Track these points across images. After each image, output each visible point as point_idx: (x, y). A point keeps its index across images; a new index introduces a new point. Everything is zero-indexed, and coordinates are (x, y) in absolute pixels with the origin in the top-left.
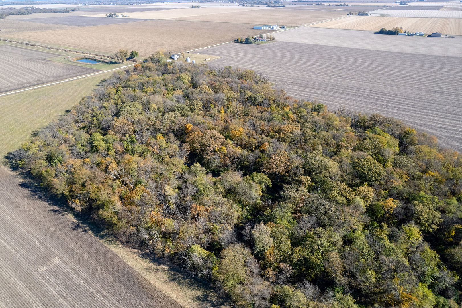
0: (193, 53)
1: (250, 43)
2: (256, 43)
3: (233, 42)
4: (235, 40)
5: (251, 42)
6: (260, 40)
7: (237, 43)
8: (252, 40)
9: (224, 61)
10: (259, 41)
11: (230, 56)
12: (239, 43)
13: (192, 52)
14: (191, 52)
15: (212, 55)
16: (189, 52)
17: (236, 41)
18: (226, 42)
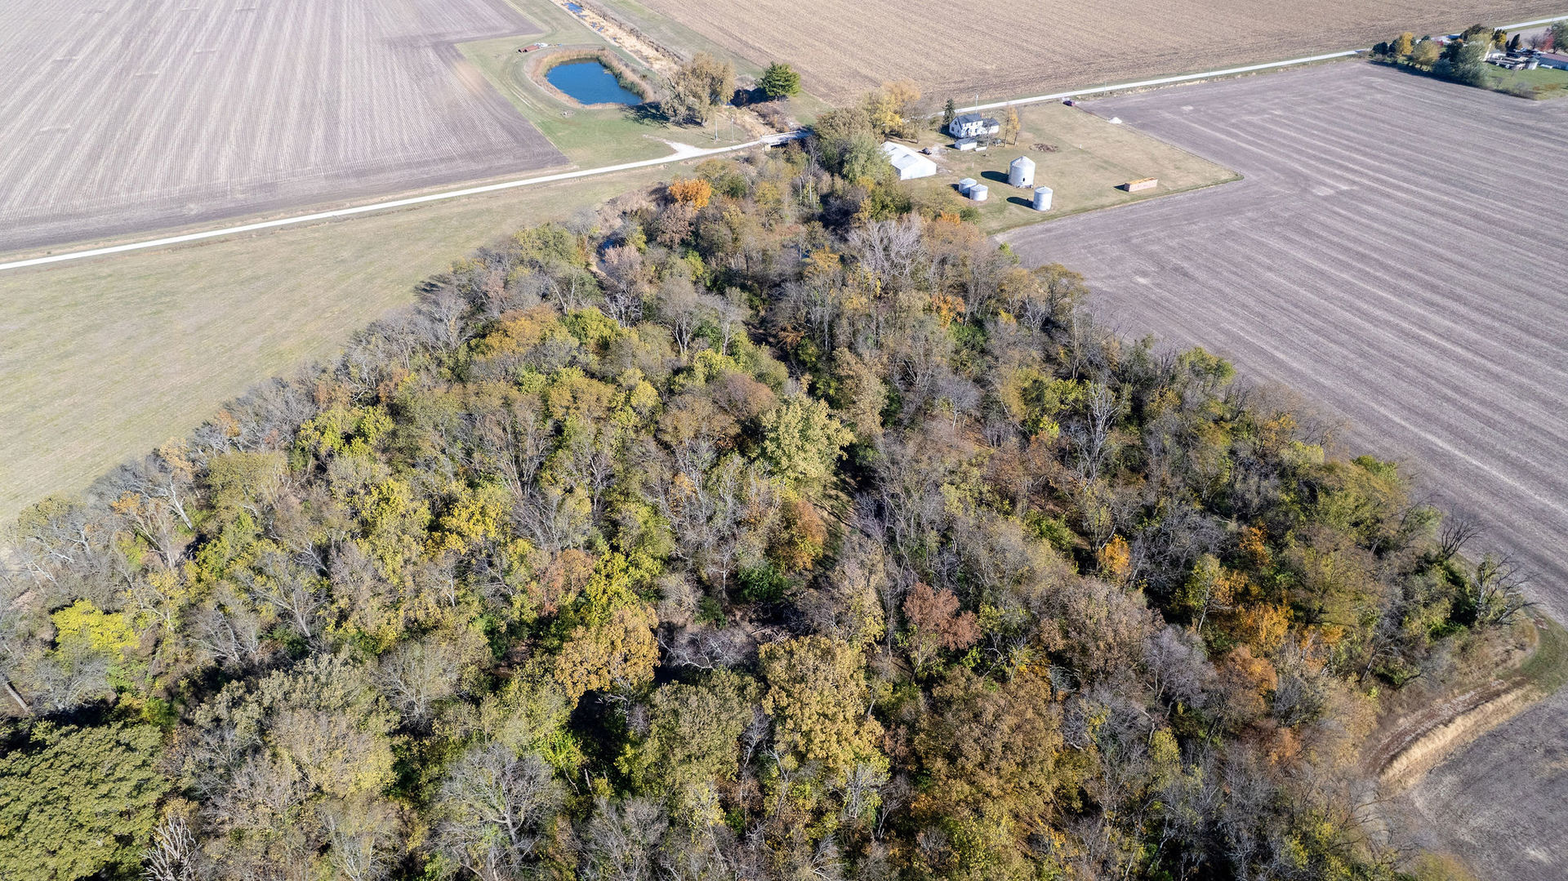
0: (1089, 112)
1: (1469, 80)
2: (1510, 81)
3: (1359, 56)
4: (1381, 48)
5: (1476, 76)
6: (1543, 61)
7: (1382, 63)
8: (1490, 52)
9: (1235, 223)
10: (1534, 66)
11: (1294, 177)
12: (1394, 65)
13: (1090, 103)
14: (1084, 98)
15: (1193, 144)
16: (1068, 103)
17: (1385, 53)
18: (1322, 47)
